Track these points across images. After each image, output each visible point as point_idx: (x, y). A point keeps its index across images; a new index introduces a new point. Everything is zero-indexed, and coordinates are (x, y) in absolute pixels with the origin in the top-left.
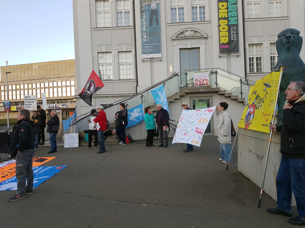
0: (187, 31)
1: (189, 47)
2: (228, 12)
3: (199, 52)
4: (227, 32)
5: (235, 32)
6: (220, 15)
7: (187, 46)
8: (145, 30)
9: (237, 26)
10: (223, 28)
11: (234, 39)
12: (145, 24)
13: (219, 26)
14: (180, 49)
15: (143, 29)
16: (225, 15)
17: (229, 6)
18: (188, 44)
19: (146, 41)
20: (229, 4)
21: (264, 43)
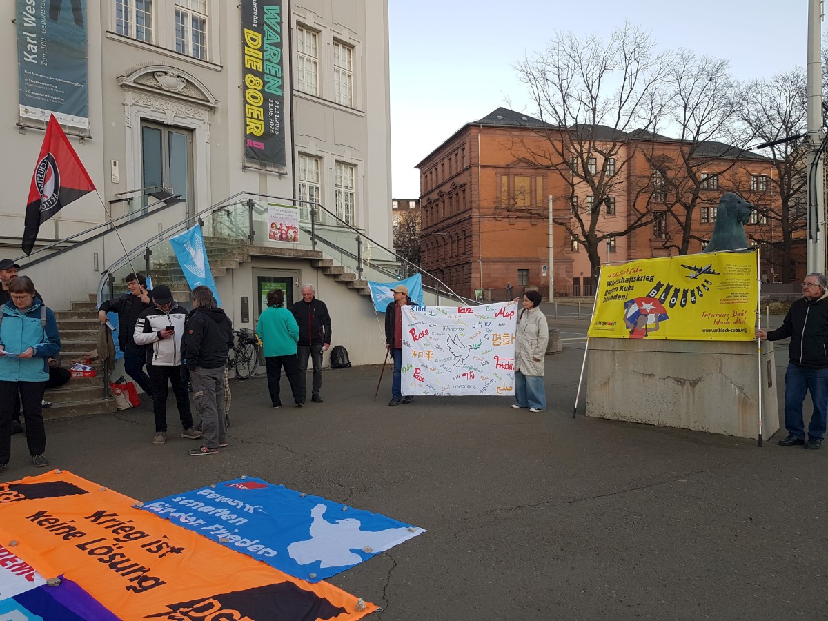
0: (166, 73)
1: (170, 122)
2: (263, 60)
3: (192, 142)
4: (262, 110)
5: (277, 114)
6: (246, 59)
7: (162, 116)
8: (34, 25)
9: (280, 99)
10: (253, 97)
11: (274, 130)
12: (31, 5)
13: (245, 88)
14: (143, 119)
15: (25, 19)
16: (258, 64)
17: (265, 46)
18: (166, 111)
19: (36, 62)
20: (265, 41)
21: (325, 159)
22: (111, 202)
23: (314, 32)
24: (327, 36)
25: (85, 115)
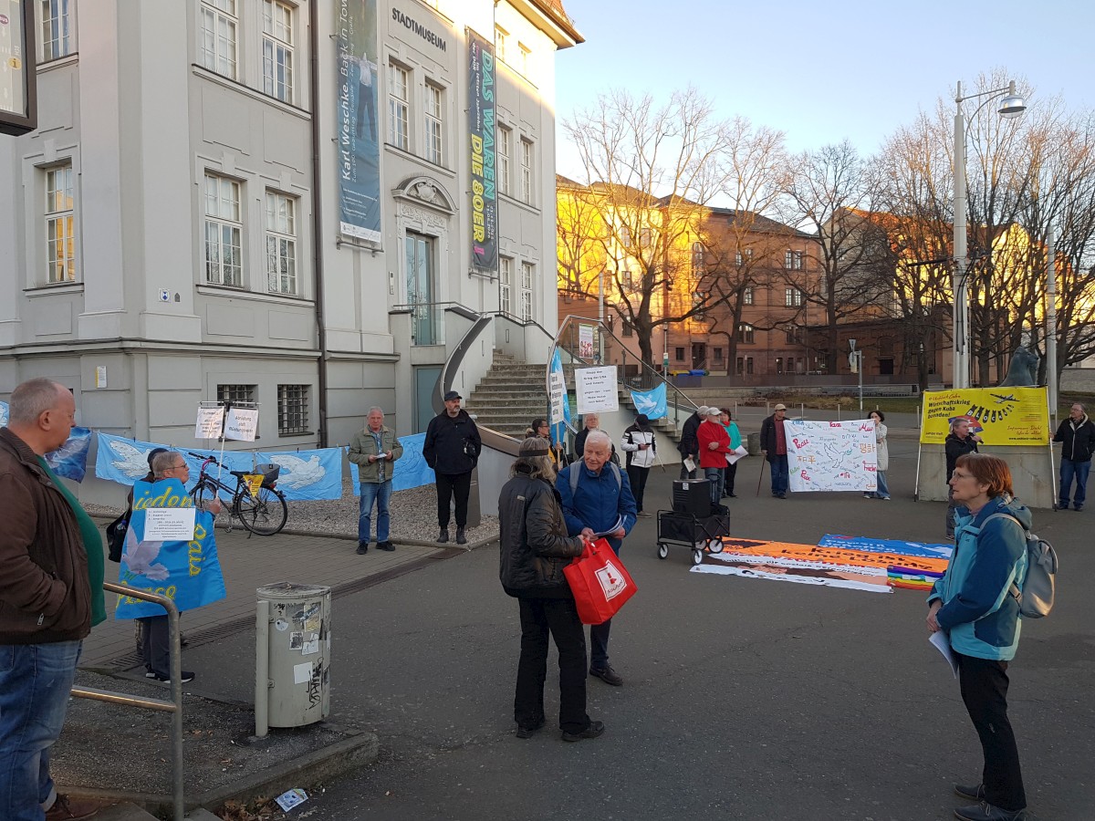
0: (424, 183)
1: (424, 232)
2: (483, 165)
3: (433, 250)
4: (483, 216)
5: (492, 218)
6: (473, 164)
7: (419, 225)
8: (348, 143)
9: (494, 204)
10: (477, 203)
11: (490, 235)
12: (347, 124)
13: (472, 194)
14: (409, 231)
15: (342, 137)
16: (480, 170)
17: (484, 150)
18: (422, 221)
19: (350, 179)
20: (485, 146)
21: (516, 259)
22: (390, 313)
23: (506, 129)
24: (516, 134)
25: (379, 230)
